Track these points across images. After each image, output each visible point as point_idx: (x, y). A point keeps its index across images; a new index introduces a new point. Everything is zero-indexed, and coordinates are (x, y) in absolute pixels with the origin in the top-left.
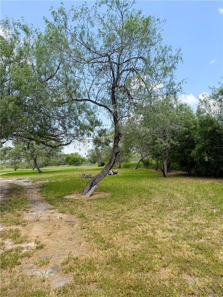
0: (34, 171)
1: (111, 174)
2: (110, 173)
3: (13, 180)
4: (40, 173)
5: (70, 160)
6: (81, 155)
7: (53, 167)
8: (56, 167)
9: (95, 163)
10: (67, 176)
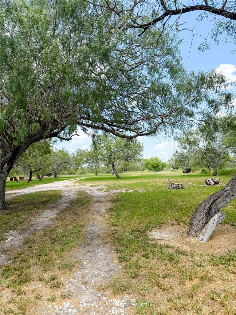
0: (113, 176)
1: (210, 184)
2: (208, 183)
3: (88, 186)
4: (118, 178)
5: (150, 165)
6: (162, 160)
7: (132, 172)
8: (135, 172)
9: (177, 169)
10: (148, 184)
